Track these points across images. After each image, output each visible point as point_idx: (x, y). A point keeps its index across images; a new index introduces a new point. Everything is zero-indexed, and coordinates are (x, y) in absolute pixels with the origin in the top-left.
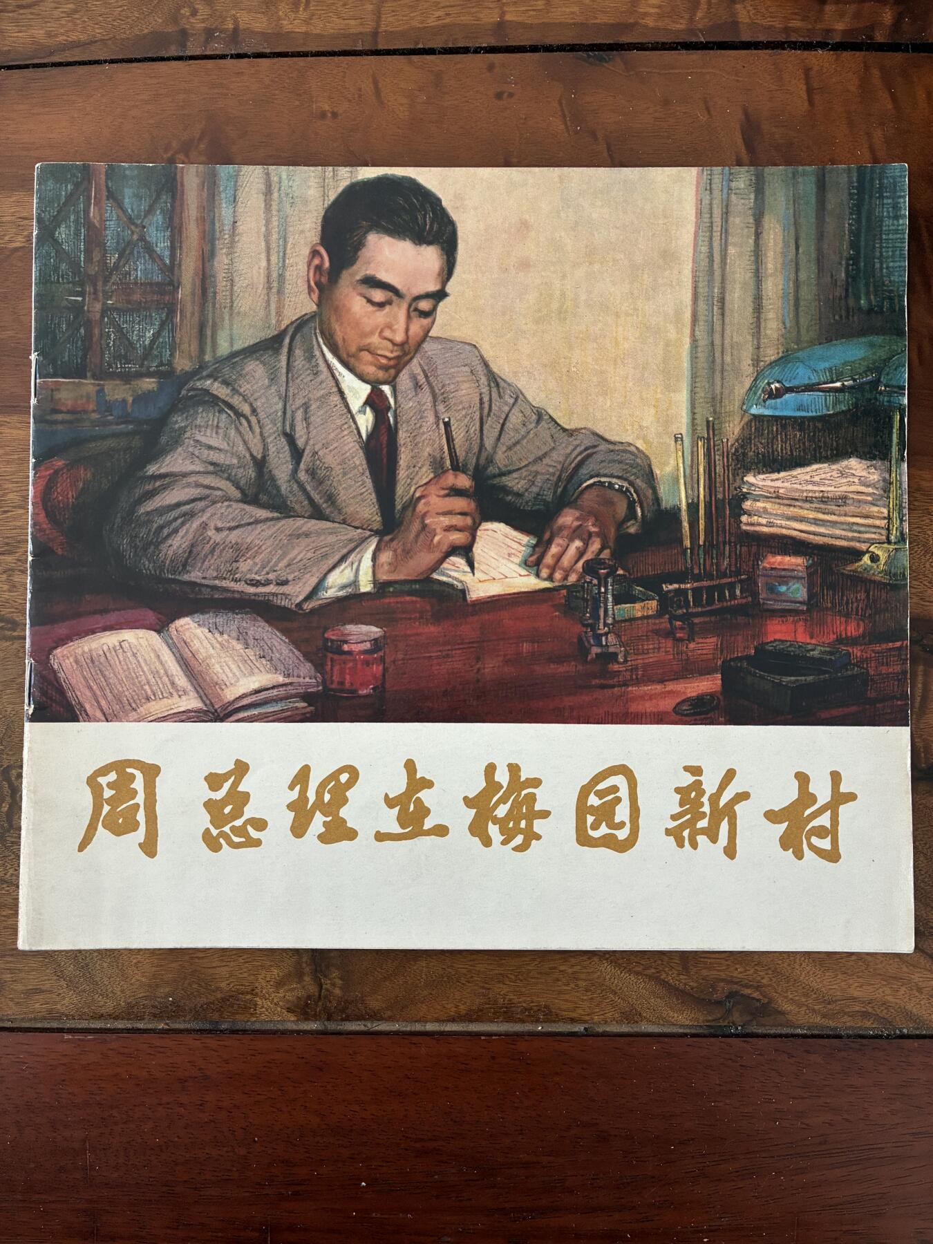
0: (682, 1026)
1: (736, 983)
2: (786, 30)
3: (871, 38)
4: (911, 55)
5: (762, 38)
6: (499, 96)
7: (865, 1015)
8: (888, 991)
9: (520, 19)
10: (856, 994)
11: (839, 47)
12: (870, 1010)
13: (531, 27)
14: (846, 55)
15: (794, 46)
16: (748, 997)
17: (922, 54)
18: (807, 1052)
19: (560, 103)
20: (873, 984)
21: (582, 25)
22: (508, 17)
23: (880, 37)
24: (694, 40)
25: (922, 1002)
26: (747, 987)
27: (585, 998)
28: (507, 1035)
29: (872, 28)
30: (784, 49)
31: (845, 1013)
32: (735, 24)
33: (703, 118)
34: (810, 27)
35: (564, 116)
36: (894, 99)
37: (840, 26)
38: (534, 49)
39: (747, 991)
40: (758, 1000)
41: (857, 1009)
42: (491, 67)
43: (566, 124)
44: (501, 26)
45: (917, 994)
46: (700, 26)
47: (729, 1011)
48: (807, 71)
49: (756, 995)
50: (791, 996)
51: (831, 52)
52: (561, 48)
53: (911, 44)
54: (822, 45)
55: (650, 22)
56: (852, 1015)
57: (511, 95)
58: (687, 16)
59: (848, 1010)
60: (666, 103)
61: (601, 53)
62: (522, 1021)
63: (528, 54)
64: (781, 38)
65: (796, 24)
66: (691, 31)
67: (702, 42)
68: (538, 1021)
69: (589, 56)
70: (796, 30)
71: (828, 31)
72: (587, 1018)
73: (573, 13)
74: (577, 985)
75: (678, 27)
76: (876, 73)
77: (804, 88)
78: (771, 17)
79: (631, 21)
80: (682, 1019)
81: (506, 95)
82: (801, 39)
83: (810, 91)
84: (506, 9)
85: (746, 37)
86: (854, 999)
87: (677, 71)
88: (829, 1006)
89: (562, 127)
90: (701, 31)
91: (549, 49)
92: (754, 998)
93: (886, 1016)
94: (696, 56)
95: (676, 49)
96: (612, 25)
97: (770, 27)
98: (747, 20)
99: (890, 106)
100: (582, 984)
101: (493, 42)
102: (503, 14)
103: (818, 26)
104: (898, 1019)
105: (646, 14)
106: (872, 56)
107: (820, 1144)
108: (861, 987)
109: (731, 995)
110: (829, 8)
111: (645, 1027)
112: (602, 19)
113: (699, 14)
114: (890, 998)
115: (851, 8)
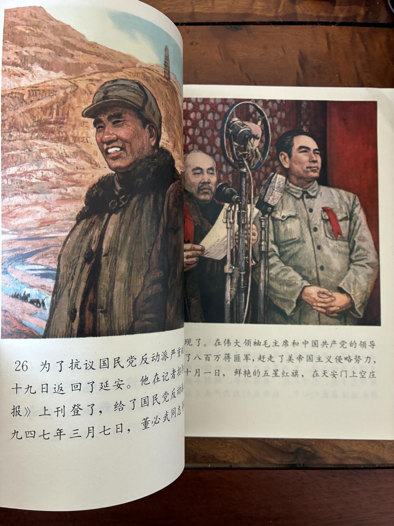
0: (275, 464)
1: (300, 444)
2: (318, 17)
3: (355, 20)
4: (373, 28)
5: (307, 20)
6: (192, 44)
7: (360, 458)
8: (369, 447)
9: (201, 11)
10: (355, 448)
11: (341, 24)
12: (361, 456)
13: (206, 14)
14: (344, 28)
15: (322, 23)
16: (306, 451)
17: (378, 28)
18: (333, 476)
19: (219, 47)
20: (362, 444)
21: (228, 14)
22: (196, 10)
23: (359, 20)
24: (277, 21)
25: (385, 452)
26: (305, 445)
27: (230, 451)
28: (194, 469)
29: (355, 16)
30: (317, 25)
31: (350, 458)
32: (295, 14)
33: (282, 54)
34: (328, 15)
35: (220, 53)
36: (366, 46)
37: (341, 15)
38: (207, 24)
39: (305, 448)
40: (310, 452)
41: (355, 455)
42: (188, 32)
43: (221, 56)
44: (193, 14)
45: (382, 448)
46: (280, 15)
47: (297, 457)
48: (327, 35)
49: (309, 449)
50: (325, 450)
51: (338, 27)
52: (219, 24)
53: (373, 23)
54: (334, 23)
55: (258, 13)
56: (353, 458)
57: (197, 44)
58: (274, 10)
59: (351, 456)
60: (265, 48)
61: (237, 26)
62: (201, 462)
63: (205, 26)
64: (316, 20)
65: (322, 14)
66: (276, 17)
67: (281, 22)
68: (209, 463)
69: (231, 27)
70: (322, 17)
71: (337, 17)
72: (231, 461)
73: (224, 9)
74: (226, 445)
75: (270, 15)
76: (357, 35)
77: (326, 42)
78: (311, 11)
79: (250, 12)
80: (275, 461)
81: (195, 43)
82: (325, 21)
83: (329, 44)
84: (195, 7)
85: (300, 20)
86: (354, 451)
87: (270, 34)
88: (343, 455)
89: (220, 57)
90: (280, 17)
91: (214, 24)
92: (309, 451)
93: (369, 459)
94: (278, 28)
95: (269, 25)
96: (242, 14)
97: (311, 16)
98: (301, 12)
99: (364, 50)
100: (229, 444)
101: (189, 21)
102: (194, 9)
103: (333, 15)
104: (374, 460)
105: (257, 10)
106: (356, 28)
107: (339, 518)
108: (357, 445)
109: (298, 450)
110: (337, 8)
111: (258, 465)
112: (237, 11)
113: (280, 10)
114: (370, 451)
115: (346, 8)
